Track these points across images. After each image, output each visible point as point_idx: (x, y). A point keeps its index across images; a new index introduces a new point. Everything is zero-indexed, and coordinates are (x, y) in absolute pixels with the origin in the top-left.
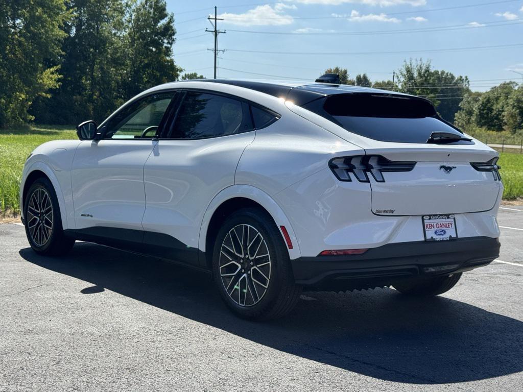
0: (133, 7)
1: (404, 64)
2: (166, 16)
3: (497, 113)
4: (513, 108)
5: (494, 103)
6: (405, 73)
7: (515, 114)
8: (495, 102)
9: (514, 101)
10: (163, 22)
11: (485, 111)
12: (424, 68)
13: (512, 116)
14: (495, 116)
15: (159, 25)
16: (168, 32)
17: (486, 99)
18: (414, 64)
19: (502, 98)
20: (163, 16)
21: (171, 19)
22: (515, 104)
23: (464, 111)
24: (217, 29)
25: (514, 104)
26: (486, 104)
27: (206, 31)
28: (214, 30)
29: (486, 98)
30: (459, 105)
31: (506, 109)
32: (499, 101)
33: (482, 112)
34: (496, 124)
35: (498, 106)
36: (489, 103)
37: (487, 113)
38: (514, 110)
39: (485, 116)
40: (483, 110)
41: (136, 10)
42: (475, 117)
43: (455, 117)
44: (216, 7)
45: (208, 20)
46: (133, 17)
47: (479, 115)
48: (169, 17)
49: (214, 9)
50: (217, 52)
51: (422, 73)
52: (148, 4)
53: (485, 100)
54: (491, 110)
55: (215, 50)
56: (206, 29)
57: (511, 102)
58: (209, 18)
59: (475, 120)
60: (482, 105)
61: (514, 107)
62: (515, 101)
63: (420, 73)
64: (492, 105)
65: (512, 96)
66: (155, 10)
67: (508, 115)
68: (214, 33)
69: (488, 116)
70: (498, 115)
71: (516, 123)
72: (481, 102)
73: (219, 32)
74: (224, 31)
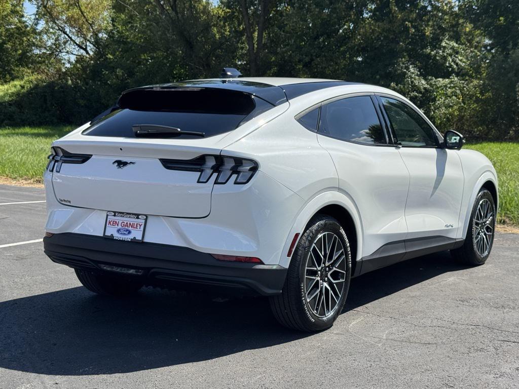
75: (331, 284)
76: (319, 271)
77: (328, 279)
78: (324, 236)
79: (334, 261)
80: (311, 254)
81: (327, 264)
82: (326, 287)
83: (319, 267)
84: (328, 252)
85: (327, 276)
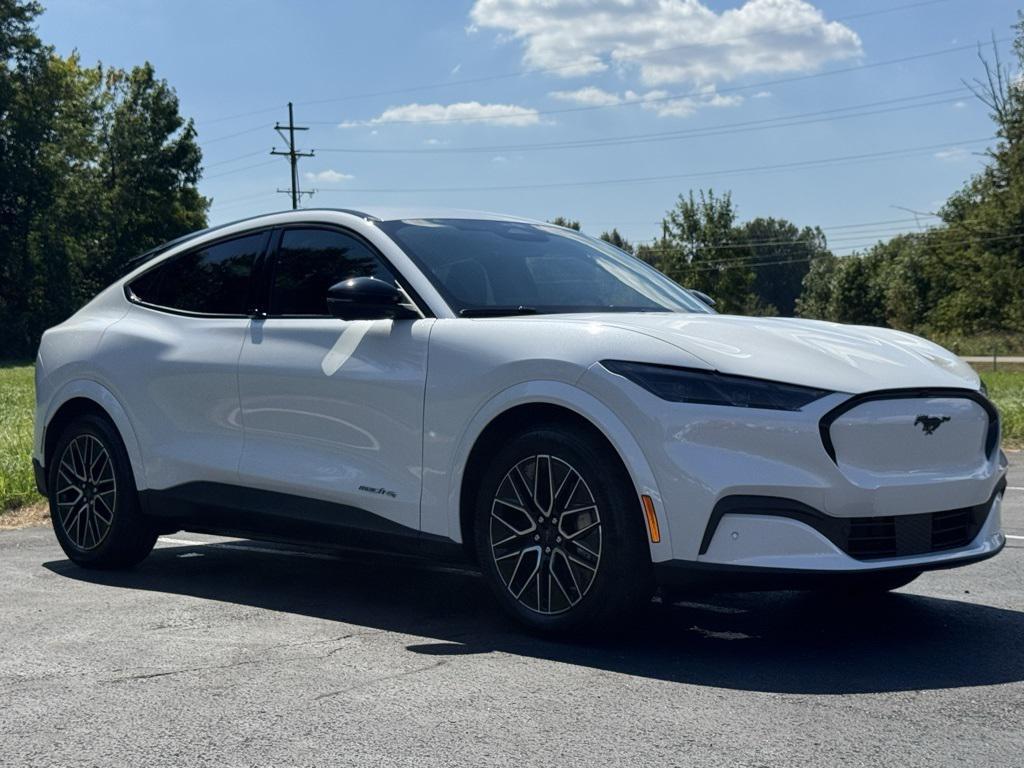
0: (108, 109)
1: (679, 201)
2: (178, 123)
3: (878, 295)
4: (905, 282)
5: (869, 275)
6: (681, 219)
7: (909, 293)
8: (872, 273)
9: (905, 267)
10: (175, 137)
11: (853, 293)
12: (717, 207)
13: (904, 298)
14: (874, 300)
15: (166, 144)
16: (187, 156)
17: (854, 267)
18: (698, 200)
19: (884, 263)
20: (173, 125)
21: (189, 131)
22: (909, 274)
23: (813, 294)
24: (295, 149)
25: (906, 273)
26: (855, 278)
27: (273, 153)
28: (289, 151)
29: (854, 264)
30: (803, 283)
31: (892, 285)
32: (879, 270)
33: (846, 293)
34: (877, 316)
35: (879, 280)
36: (861, 275)
37: (858, 296)
38: (907, 285)
39: (856, 301)
40: (850, 290)
41: (113, 115)
42: (834, 305)
43: (795, 307)
44: (290, 105)
45: (276, 131)
46: (110, 131)
47: (842, 300)
48: (185, 125)
49: (288, 108)
50: (297, 195)
51: (716, 219)
52: (140, 102)
53: (851, 270)
54: (863, 289)
55: (294, 192)
56: (272, 150)
57: (899, 270)
58: (277, 128)
59: (836, 311)
60: (846, 279)
61: (906, 278)
62: (908, 267)
63: (710, 219)
64: (867, 280)
65: (901, 258)
66: (155, 113)
67: (896, 297)
68: (290, 157)
69: (860, 300)
70: (879, 299)
71: (914, 312)
72: (843, 275)
73: (300, 155)
74: (309, 153)
75: (77, 482)
76: (96, 493)
77: (81, 488)
78: (97, 540)
79: (77, 513)
80: (112, 510)
81: (86, 506)
82: (83, 476)
83: (98, 499)
84: (88, 522)
85: (83, 490)
